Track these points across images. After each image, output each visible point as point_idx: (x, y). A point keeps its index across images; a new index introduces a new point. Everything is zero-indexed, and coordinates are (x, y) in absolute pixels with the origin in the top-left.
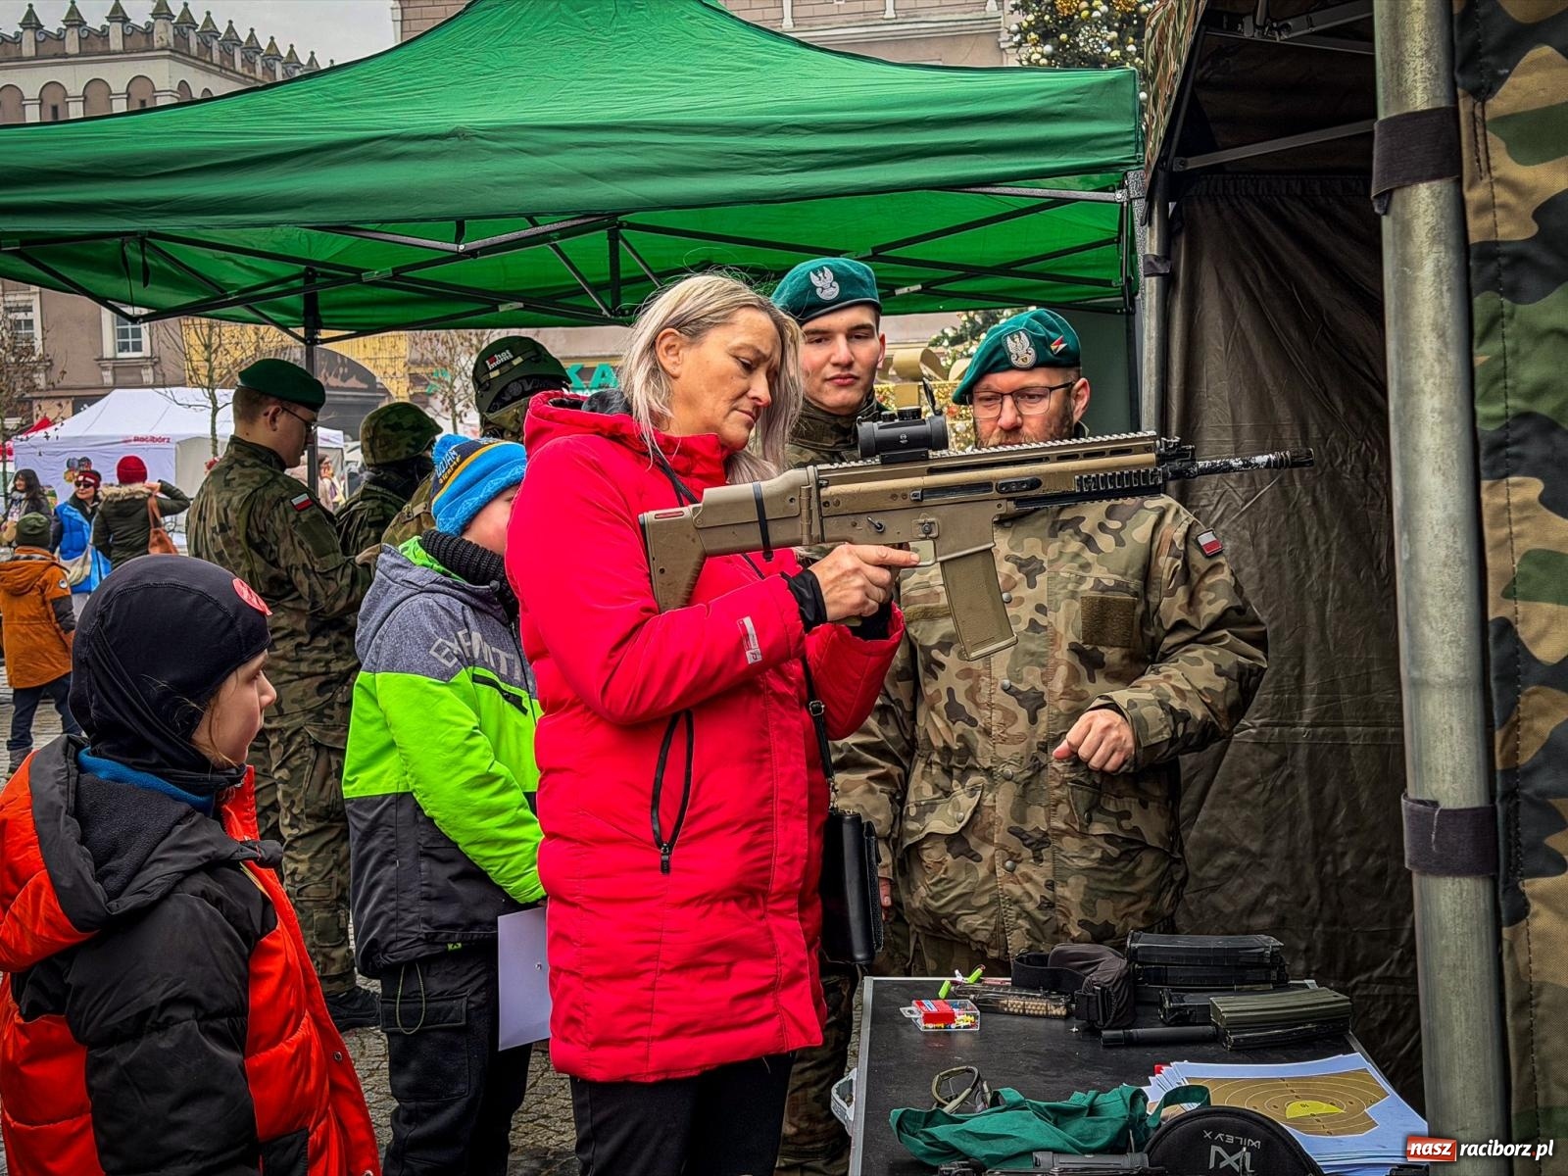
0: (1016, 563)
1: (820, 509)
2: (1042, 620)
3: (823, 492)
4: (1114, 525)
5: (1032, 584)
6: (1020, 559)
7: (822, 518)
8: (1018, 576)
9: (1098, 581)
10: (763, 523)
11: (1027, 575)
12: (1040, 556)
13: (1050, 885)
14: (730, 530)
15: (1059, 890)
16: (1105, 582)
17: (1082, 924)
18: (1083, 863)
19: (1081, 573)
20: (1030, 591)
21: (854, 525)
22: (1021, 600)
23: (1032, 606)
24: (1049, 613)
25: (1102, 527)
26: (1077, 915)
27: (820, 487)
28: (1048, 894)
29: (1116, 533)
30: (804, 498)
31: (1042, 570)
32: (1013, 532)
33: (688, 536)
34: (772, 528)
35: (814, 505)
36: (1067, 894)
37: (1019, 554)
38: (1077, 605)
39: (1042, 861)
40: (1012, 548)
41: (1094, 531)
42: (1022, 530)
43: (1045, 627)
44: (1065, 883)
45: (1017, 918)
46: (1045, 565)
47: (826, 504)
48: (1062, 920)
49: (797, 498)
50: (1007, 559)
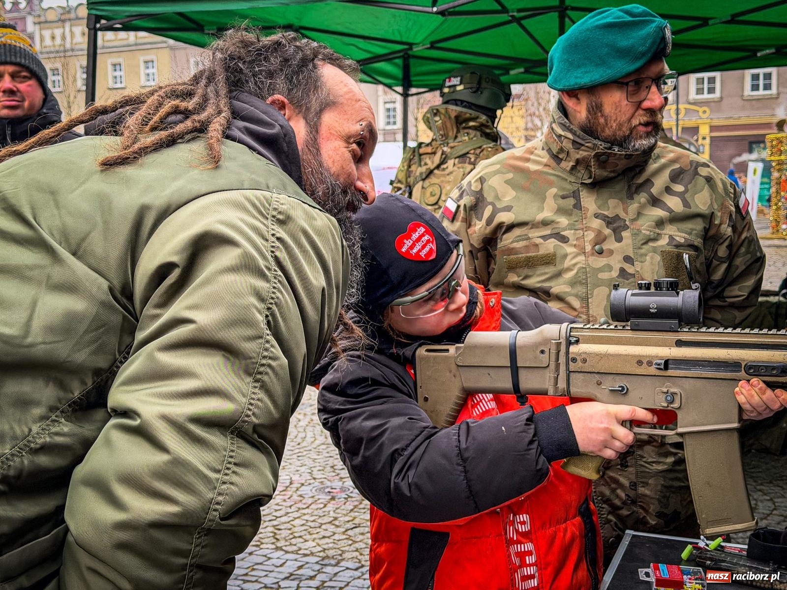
0: (604, 220)
1: (567, 364)
2: (630, 269)
3: (573, 349)
4: (679, 188)
5: (619, 239)
6: (608, 217)
7: (569, 373)
8: (607, 231)
9: (671, 238)
10: (515, 369)
11: (614, 230)
12: (622, 215)
13: (634, 485)
14: (485, 371)
15: (641, 490)
16: (677, 238)
17: (659, 515)
18: (660, 467)
19: (657, 231)
20: (618, 245)
21: (599, 384)
22: (611, 252)
23: (621, 257)
24: (635, 263)
25: (668, 190)
26: (653, 508)
27: (569, 343)
28: (632, 494)
29: (681, 195)
30: (553, 351)
31: (626, 227)
32: (597, 194)
33: (450, 371)
34: (523, 375)
35: (562, 359)
36: (647, 492)
37: (606, 213)
38: (658, 258)
39: (627, 466)
40: (599, 208)
41: (661, 193)
42: (605, 192)
43: (633, 275)
44: (645, 484)
45: (608, 515)
46: (627, 223)
47: (574, 360)
48: (642, 513)
49: (547, 350)
50: (597, 216)
